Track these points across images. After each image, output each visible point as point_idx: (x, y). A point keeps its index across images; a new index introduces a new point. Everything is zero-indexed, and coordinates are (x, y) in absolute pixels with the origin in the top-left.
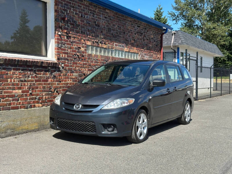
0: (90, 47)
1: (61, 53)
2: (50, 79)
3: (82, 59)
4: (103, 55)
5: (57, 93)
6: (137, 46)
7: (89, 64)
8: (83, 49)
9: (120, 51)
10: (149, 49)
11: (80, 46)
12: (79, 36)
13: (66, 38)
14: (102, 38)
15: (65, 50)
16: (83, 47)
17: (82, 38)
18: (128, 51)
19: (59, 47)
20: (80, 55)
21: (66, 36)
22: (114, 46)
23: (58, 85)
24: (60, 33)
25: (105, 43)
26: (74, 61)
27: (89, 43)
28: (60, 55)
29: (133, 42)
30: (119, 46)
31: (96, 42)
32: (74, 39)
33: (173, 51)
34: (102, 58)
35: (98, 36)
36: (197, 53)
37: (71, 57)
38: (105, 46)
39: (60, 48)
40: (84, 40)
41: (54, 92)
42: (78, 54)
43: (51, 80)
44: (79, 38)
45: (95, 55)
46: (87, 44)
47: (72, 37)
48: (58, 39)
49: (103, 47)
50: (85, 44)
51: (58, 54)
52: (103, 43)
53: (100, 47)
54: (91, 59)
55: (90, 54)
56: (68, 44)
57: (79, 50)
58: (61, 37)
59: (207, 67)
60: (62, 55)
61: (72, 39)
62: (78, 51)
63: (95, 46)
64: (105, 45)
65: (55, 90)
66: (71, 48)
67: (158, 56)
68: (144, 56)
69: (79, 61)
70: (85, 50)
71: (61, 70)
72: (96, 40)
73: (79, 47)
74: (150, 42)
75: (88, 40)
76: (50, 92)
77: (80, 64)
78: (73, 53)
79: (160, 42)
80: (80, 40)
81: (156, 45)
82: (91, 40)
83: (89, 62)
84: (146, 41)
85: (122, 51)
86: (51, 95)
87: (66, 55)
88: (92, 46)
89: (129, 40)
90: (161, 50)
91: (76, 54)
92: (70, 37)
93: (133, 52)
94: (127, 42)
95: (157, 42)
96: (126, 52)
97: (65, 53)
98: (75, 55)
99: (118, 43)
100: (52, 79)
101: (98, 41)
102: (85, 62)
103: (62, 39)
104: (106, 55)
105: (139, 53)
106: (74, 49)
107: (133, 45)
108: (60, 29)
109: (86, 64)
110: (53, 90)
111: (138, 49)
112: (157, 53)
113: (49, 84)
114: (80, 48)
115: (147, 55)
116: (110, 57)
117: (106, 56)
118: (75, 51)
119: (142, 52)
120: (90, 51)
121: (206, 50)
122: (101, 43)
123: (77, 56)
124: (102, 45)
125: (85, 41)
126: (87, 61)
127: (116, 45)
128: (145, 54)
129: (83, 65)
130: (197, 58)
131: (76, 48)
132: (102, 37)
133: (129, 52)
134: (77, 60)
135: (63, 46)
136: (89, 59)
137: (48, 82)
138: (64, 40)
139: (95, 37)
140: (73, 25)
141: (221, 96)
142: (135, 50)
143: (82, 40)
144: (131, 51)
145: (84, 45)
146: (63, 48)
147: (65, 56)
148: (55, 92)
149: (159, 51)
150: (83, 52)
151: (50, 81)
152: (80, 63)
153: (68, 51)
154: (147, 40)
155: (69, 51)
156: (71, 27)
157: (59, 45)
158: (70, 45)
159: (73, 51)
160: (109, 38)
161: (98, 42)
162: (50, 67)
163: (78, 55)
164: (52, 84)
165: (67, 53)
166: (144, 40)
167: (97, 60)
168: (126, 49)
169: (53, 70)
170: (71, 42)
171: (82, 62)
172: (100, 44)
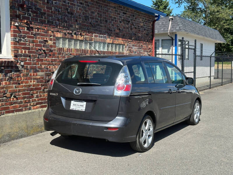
0: (61, 40)
1: (19, 48)
2: (4, 82)
3: (50, 55)
4: (78, 48)
5: (15, 99)
6: (123, 37)
7: (59, 60)
8: (50, 43)
9: (101, 42)
10: (138, 39)
11: (46, 38)
12: (45, 27)
13: (26, 29)
14: (77, 29)
15: (25, 44)
16: (51, 40)
17: (49, 28)
18: (111, 42)
19: (16, 41)
20: (47, 50)
21: (26, 27)
22: (94, 37)
23: (16, 88)
24: (17, 24)
25: (81, 34)
26: (38, 57)
27: (59, 35)
28: (18, 51)
29: (118, 31)
30: (100, 37)
31: (68, 33)
32: (38, 30)
33: (171, 38)
34: (77, 52)
35: (71, 26)
36: (195, 41)
37: (33, 52)
38: (80, 38)
39: (19, 43)
40: (52, 31)
41: (10, 97)
42: (44, 49)
43: (6, 83)
44: (45, 29)
45: (68, 49)
46: (56, 36)
47: (35, 28)
48: (14, 31)
49: (78, 38)
50: (54, 36)
51: (16, 50)
52: (78, 35)
53: (75, 40)
54: (63, 54)
55: (61, 48)
56: (29, 37)
57: (45, 43)
58: (18, 29)
59: (206, 55)
60: (22, 52)
61: (35, 30)
62: (43, 45)
63: (67, 38)
64: (82, 37)
65: (11, 95)
66: (33, 42)
67: (150, 46)
68: (131, 48)
69: (46, 57)
70: (54, 43)
71: (20, 69)
72: (68, 31)
73: (45, 40)
74: (139, 31)
75: (58, 31)
76: (5, 98)
77: (48, 60)
78: (37, 48)
79: (151, 30)
80: (47, 32)
81: (147, 34)
82: (62, 31)
83: (60, 57)
84: (134, 30)
85: (104, 43)
86: (6, 101)
87: (27, 51)
88: (64, 39)
89: (113, 30)
90: (152, 40)
91: (42, 48)
92: (32, 28)
93: (118, 43)
94: (109, 33)
95: (147, 30)
96: (109, 43)
97: (25, 48)
98: (40, 50)
99: (98, 33)
100: (7, 81)
101: (71, 32)
102: (54, 58)
103: (20, 31)
104: (83, 48)
105: (126, 44)
106: (38, 43)
107: (117, 36)
108: (18, 19)
109: (55, 60)
110: (8, 95)
111: (124, 39)
112: (148, 43)
113: (3, 88)
114: (47, 41)
115: (136, 46)
116: (88, 50)
117: (82, 50)
118: (40, 46)
119: (130, 42)
120: (61, 44)
121: (207, 36)
122: (75, 34)
123: (42, 51)
124: (77, 37)
125: (53, 33)
126: (56, 57)
127: (95, 36)
128: (133, 46)
129: (51, 62)
130: (195, 47)
131: (41, 42)
132: (77, 27)
133: (113, 44)
134: (43, 56)
135: (23, 39)
136: (60, 54)
137: (1, 86)
138: (24, 32)
139: (68, 28)
140: (36, 13)
141: (221, 86)
142: (120, 41)
143: (50, 32)
144: (115, 43)
145: (52, 37)
146: (22, 42)
147: (25, 52)
148: (12, 97)
149: (151, 41)
150: (51, 46)
151: (4, 84)
152: (46, 59)
153: (29, 45)
154: (136, 28)
155: (31, 45)
156: (33, 15)
157: (16, 39)
158: (33, 38)
159: (36, 45)
160: (86, 28)
161: (71, 34)
162: (4, 66)
163: (44, 51)
164: (7, 88)
165: (29, 49)
166: (131, 29)
167: (71, 55)
168: (108, 40)
169: (9, 70)
170: (33, 35)
171: (50, 59)
172: (75, 36)
